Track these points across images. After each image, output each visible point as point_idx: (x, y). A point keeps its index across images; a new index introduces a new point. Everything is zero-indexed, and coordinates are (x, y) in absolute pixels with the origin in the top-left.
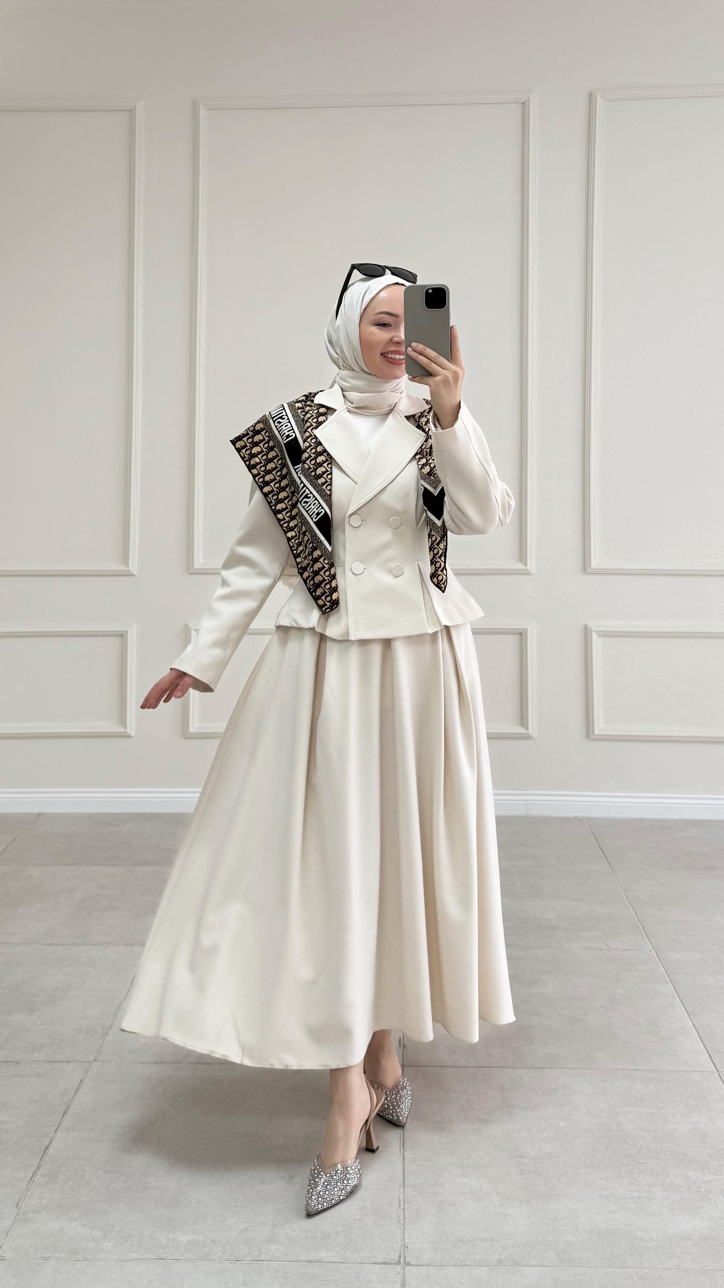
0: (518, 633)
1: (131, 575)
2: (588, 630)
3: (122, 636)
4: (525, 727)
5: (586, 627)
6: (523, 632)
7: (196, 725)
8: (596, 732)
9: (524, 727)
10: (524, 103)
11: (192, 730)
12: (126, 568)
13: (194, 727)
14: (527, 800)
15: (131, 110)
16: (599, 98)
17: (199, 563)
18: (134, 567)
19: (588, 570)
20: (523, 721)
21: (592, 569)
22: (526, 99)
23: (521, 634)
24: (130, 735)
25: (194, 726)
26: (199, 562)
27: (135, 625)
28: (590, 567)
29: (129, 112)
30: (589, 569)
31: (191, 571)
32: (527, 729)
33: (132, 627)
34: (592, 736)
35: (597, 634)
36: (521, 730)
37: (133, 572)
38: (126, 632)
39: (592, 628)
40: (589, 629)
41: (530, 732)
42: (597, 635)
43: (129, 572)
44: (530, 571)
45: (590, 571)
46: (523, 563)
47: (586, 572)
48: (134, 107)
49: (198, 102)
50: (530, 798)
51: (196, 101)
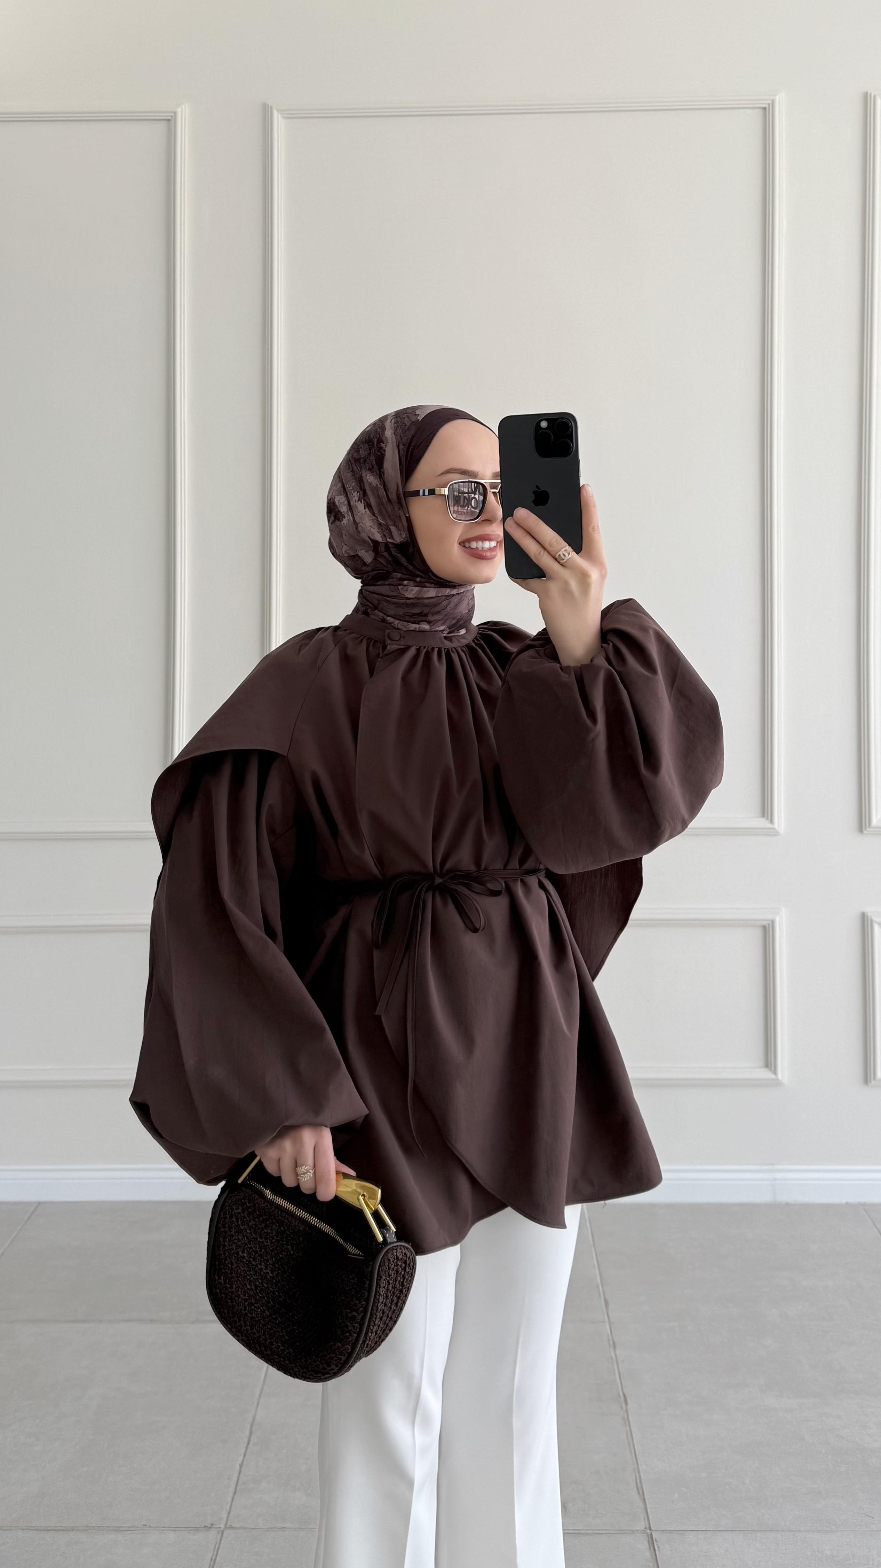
0: (762, 926)
2: (868, 920)
4: (773, 1068)
5: (864, 917)
6: (769, 924)
8: (880, 1075)
9: (771, 1070)
10: (767, 109)
14: (775, 1180)
15: (169, 120)
16: (878, 101)
19: (868, 829)
20: (769, 1060)
21: (873, 828)
23: (765, 927)
28: (869, 823)
29: (166, 122)
30: (868, 826)
32: (775, 1072)
36: (767, 1074)
39: (874, 918)
40: (870, 917)
41: (780, 1077)
44: (777, 832)
45: (870, 831)
46: (767, 819)
47: (865, 832)
48: (173, 114)
49: (271, 108)
50: (779, 1175)
51: (268, 105)
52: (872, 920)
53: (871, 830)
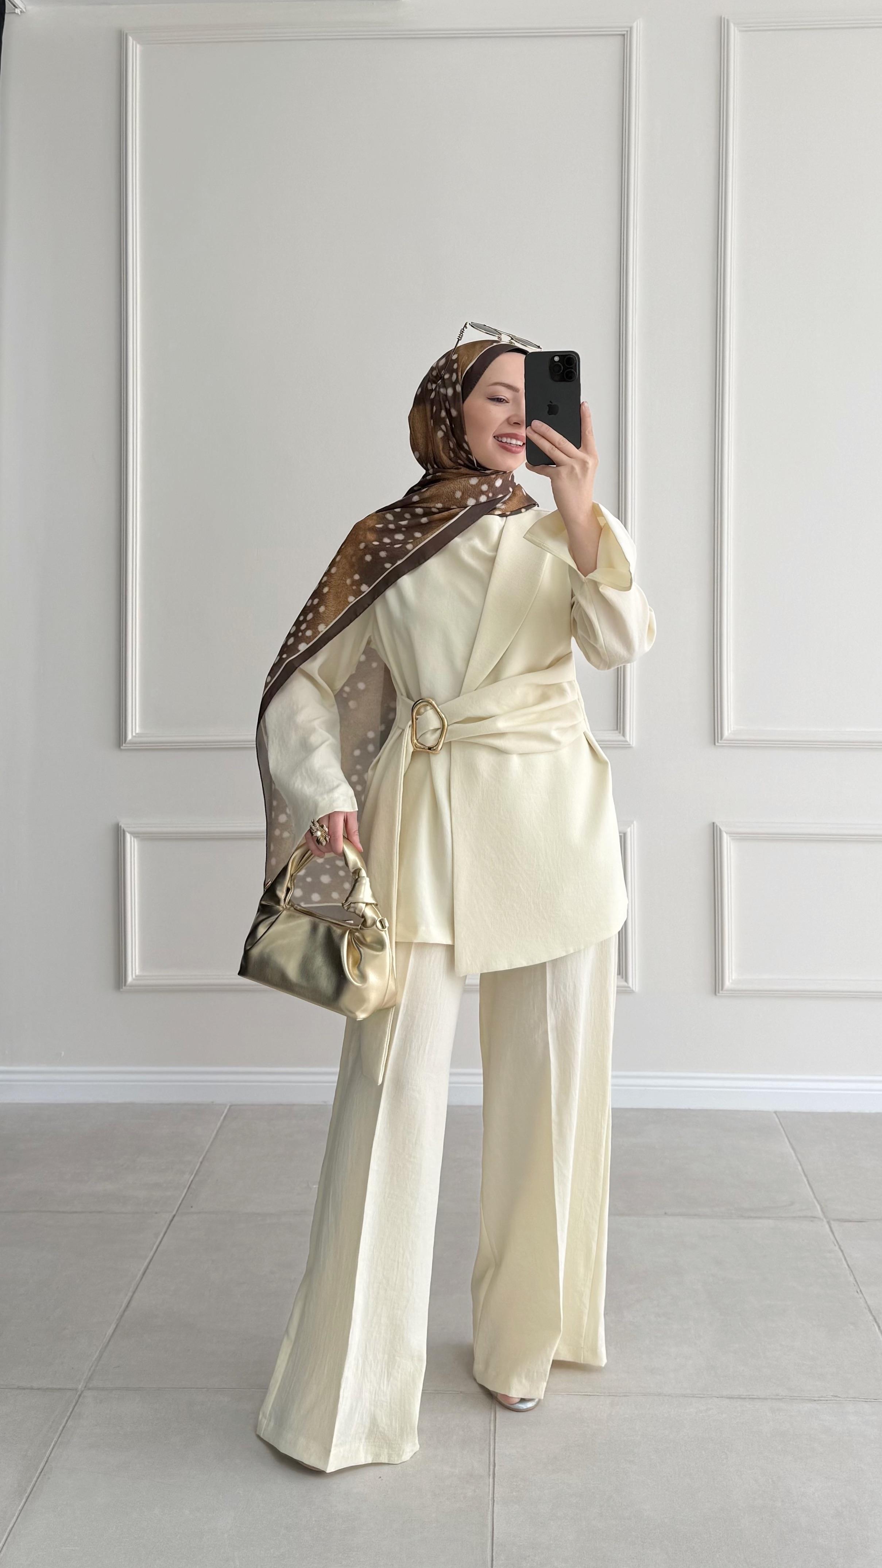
1: (628, 747)
7: (733, 978)
11: (728, 984)
15: (624, 35)
18: (632, 734)
24: (633, 990)
25: (732, 980)
26: (732, 730)
29: (620, 38)
33: (632, 825)
37: (631, 744)
43: (626, 743)
48: (629, 29)
49: (728, 21)
51: (724, 18)
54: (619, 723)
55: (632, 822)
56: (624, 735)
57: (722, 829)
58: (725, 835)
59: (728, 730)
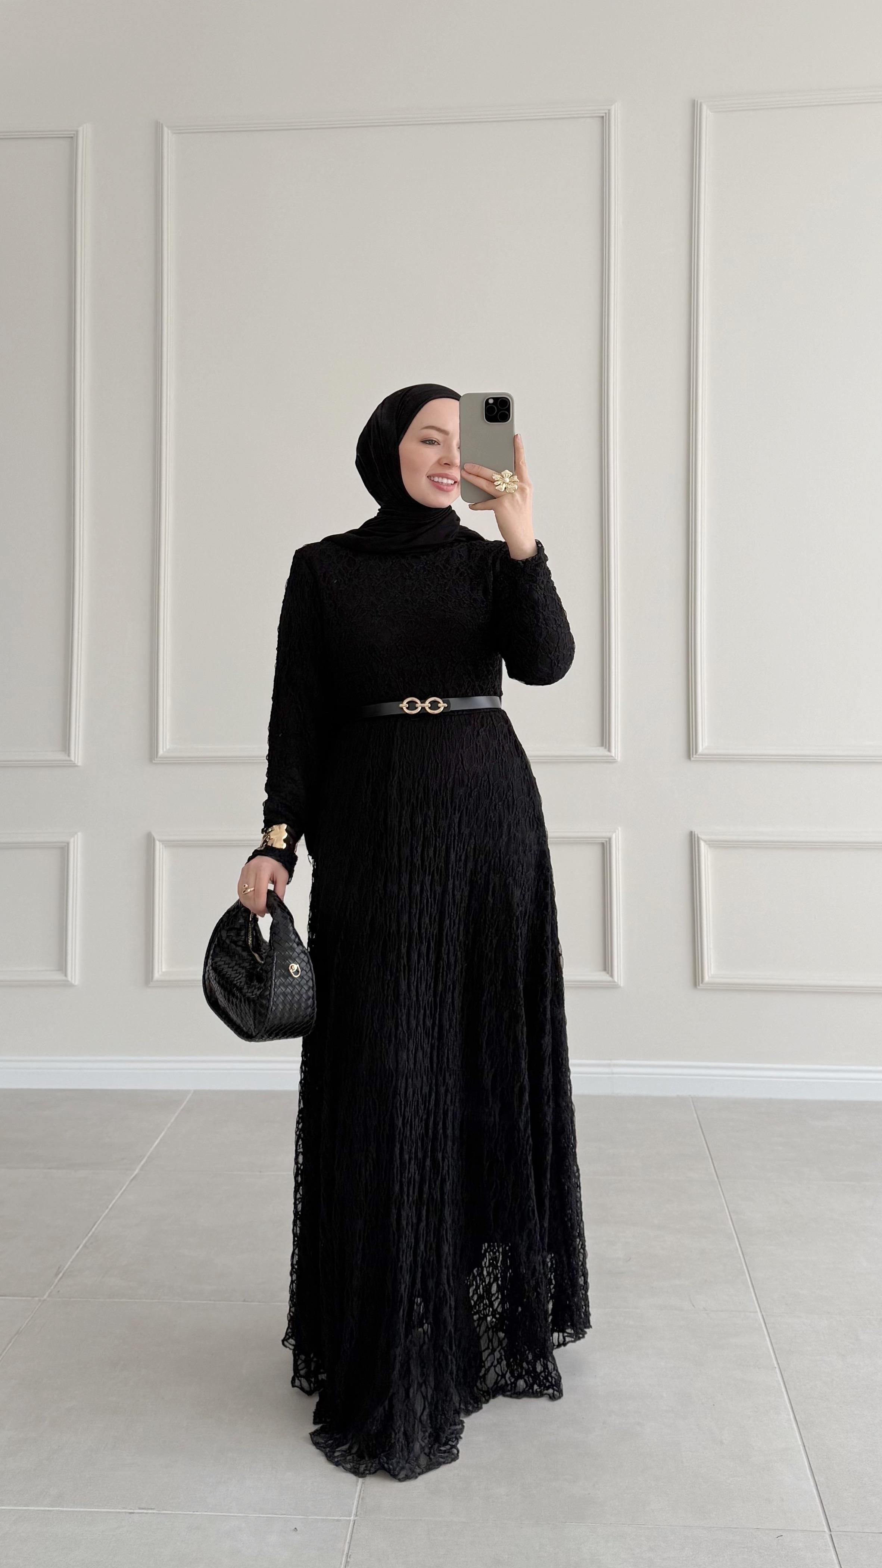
0: (599, 843)
1: (74, 766)
2: (695, 839)
3: (64, 850)
5: (691, 834)
6: (606, 841)
7: (164, 970)
8: (707, 979)
9: (608, 973)
10: (603, 117)
11: (157, 975)
12: (67, 758)
13: (160, 973)
14: (613, 1073)
15: (72, 137)
16: (704, 107)
17: (165, 750)
18: (76, 756)
19: (694, 756)
20: (607, 965)
21: (699, 755)
22: (607, 111)
23: (603, 844)
25: (161, 970)
26: (166, 748)
27: (79, 834)
28: (696, 752)
29: (69, 139)
30: (695, 754)
31: (154, 760)
32: (611, 976)
33: (76, 836)
34: (701, 985)
35: (707, 844)
36: (603, 977)
37: (76, 762)
38: (68, 844)
39: (699, 836)
40: (696, 836)
41: (616, 980)
42: (706, 846)
43: (71, 762)
44: (615, 759)
45: (695, 758)
46: (606, 748)
47: (692, 759)
48: (76, 133)
49: (162, 124)
50: (615, 1070)
51: (160, 122)
52: (698, 837)
53: (697, 756)
54: (66, 746)
55: (76, 833)
56: (69, 755)
57: (156, 837)
58: (157, 843)
59: (163, 749)
